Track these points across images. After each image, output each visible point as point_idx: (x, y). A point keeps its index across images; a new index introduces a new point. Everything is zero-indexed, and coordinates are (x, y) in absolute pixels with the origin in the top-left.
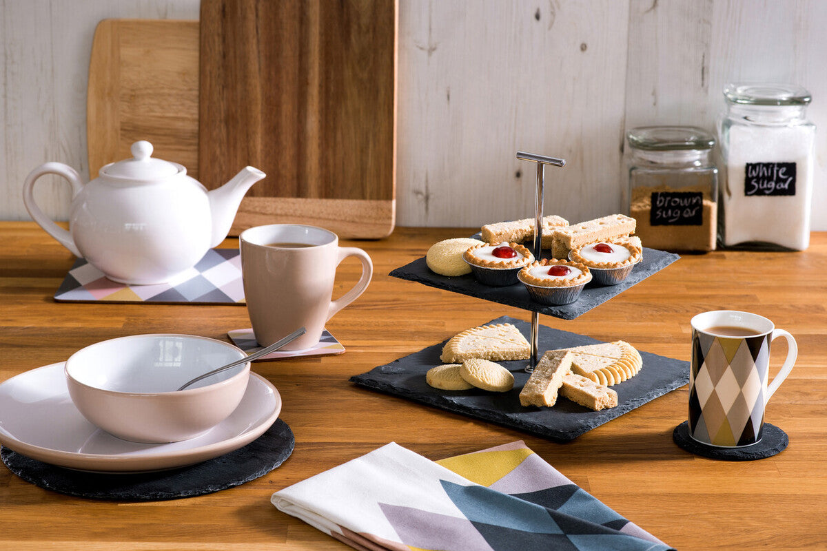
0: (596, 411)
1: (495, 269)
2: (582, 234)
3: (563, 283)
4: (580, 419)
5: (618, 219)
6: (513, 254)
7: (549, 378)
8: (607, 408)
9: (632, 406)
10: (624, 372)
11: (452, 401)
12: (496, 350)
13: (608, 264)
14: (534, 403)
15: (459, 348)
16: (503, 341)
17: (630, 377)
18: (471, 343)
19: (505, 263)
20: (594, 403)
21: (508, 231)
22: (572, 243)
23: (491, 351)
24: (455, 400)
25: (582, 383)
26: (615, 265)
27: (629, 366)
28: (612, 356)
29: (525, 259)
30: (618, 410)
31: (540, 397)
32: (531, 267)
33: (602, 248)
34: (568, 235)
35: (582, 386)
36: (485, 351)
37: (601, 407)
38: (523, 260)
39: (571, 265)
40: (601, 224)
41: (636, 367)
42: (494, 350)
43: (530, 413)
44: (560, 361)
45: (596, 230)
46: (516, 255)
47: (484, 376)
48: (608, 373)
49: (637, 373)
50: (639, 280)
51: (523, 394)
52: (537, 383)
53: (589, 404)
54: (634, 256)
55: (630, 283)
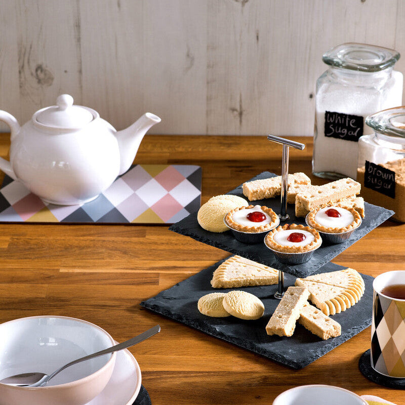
0: (324, 340)
1: (248, 233)
2: (318, 198)
3: (298, 249)
4: (311, 349)
5: (348, 183)
6: (263, 218)
7: (289, 313)
8: (333, 337)
9: (353, 334)
10: (349, 301)
11: (216, 329)
12: (253, 278)
13: (335, 229)
14: (277, 334)
15: (225, 276)
16: (259, 269)
17: (354, 304)
18: (234, 271)
19: (256, 228)
20: (323, 334)
21: (262, 189)
22: (309, 206)
23: (249, 278)
24: (218, 329)
25: (315, 315)
26: (341, 230)
27: (353, 295)
28: (340, 285)
29: (272, 223)
30: (341, 339)
31: (281, 330)
32: (276, 231)
33: (332, 213)
34: (307, 199)
35: (315, 318)
36: (245, 279)
37: (328, 337)
38: (270, 224)
39: (307, 230)
40: (333, 188)
41: (359, 294)
42: (251, 278)
43: (274, 343)
44: (299, 298)
45: (329, 195)
46: (265, 219)
47: (241, 308)
48: (336, 303)
49: (360, 299)
50: (360, 237)
51: (268, 326)
52: (280, 317)
53: (319, 334)
54: (356, 221)
55: (353, 240)
